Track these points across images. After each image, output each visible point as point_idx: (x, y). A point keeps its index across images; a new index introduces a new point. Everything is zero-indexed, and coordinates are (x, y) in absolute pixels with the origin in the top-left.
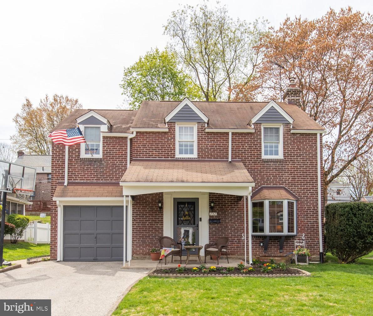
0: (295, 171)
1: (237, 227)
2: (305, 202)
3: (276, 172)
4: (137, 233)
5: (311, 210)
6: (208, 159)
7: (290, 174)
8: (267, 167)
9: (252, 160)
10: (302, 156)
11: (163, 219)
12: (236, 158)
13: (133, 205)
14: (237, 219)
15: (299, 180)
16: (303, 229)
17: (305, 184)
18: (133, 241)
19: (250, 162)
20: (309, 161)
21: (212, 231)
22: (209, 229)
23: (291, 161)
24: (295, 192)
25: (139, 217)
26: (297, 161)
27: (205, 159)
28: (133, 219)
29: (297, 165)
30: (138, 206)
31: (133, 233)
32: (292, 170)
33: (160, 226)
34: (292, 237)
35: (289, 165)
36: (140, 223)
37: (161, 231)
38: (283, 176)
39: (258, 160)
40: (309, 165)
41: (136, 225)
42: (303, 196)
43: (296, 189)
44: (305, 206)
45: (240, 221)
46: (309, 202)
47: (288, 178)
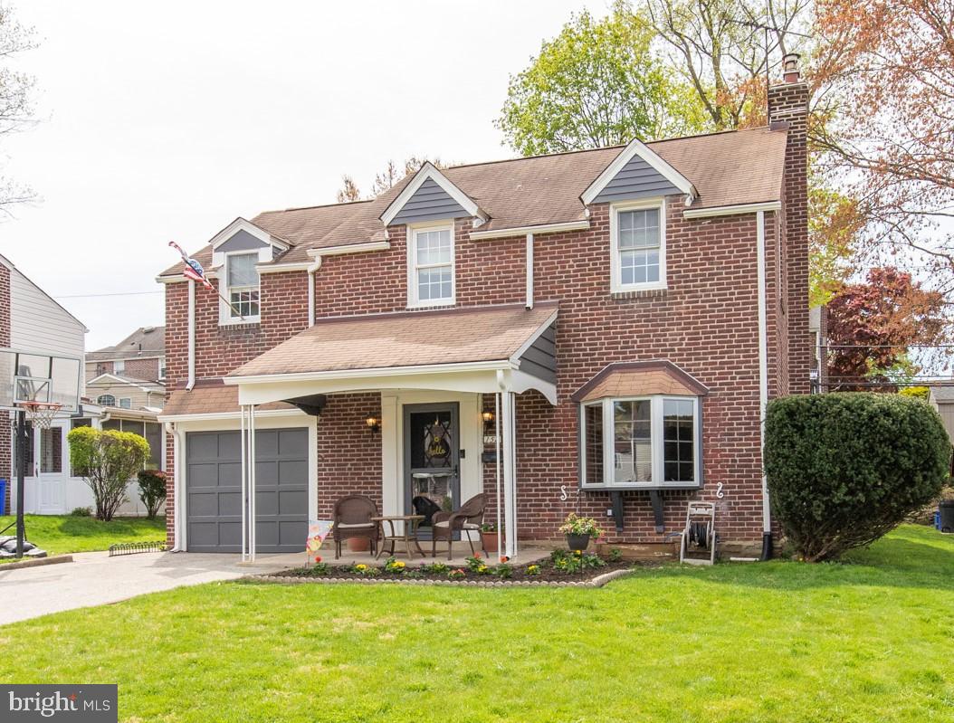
0: (698, 318)
1: (549, 470)
2: (724, 399)
3: (648, 326)
4: (328, 488)
5: (741, 419)
6: (480, 306)
7: (683, 329)
8: (624, 312)
9: (585, 300)
10: (716, 277)
11: (381, 454)
12: (547, 298)
13: (318, 424)
14: (551, 450)
15: (708, 343)
16: (719, 471)
17: (726, 352)
18: (319, 507)
19: (581, 305)
20: (735, 288)
21: (490, 481)
22: (485, 476)
23: (686, 292)
24: (698, 375)
25: (332, 451)
26: (702, 291)
27: (472, 307)
28: (319, 456)
29: (703, 302)
30: (330, 426)
31: (319, 488)
32: (689, 318)
33: (376, 471)
34: (689, 494)
35: (681, 303)
36: (334, 465)
37: (378, 483)
38: (665, 335)
39: (601, 299)
40: (736, 299)
41: (324, 470)
42: (721, 384)
43: (701, 366)
44: (724, 409)
45: (558, 455)
46: (735, 399)
47: (678, 337)
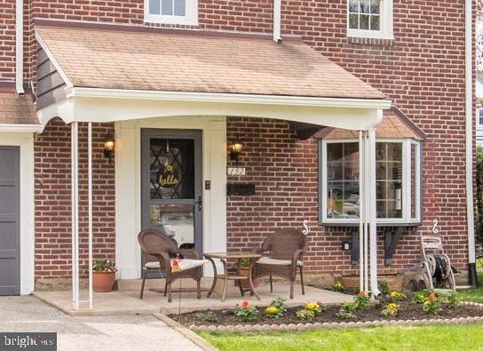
0: (419, 70)
1: (291, 205)
2: (438, 145)
3: (378, 72)
4: (48, 219)
5: (450, 164)
6: (224, 31)
7: (407, 78)
8: (359, 57)
9: (325, 40)
10: (433, 35)
11: (113, 182)
12: (290, 32)
13: (35, 144)
14: (292, 184)
15: (427, 94)
16: (434, 210)
17: (440, 104)
18: (37, 241)
19: (320, 44)
20: (447, 48)
21: (233, 214)
22: (228, 209)
23: (410, 45)
24: (418, 122)
25: (53, 176)
26: (422, 46)
27: (216, 30)
28: (36, 181)
29: (423, 56)
30: (50, 147)
31: (36, 219)
32: (412, 69)
33: (107, 201)
34: (412, 230)
35: (405, 55)
36: (56, 192)
37: (110, 214)
38: (392, 82)
39: (339, 40)
40: (448, 57)
41: (44, 198)
42: (436, 132)
43: (421, 114)
44: (438, 154)
45: (299, 190)
46: (446, 146)
47: (403, 86)
